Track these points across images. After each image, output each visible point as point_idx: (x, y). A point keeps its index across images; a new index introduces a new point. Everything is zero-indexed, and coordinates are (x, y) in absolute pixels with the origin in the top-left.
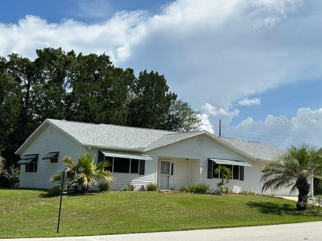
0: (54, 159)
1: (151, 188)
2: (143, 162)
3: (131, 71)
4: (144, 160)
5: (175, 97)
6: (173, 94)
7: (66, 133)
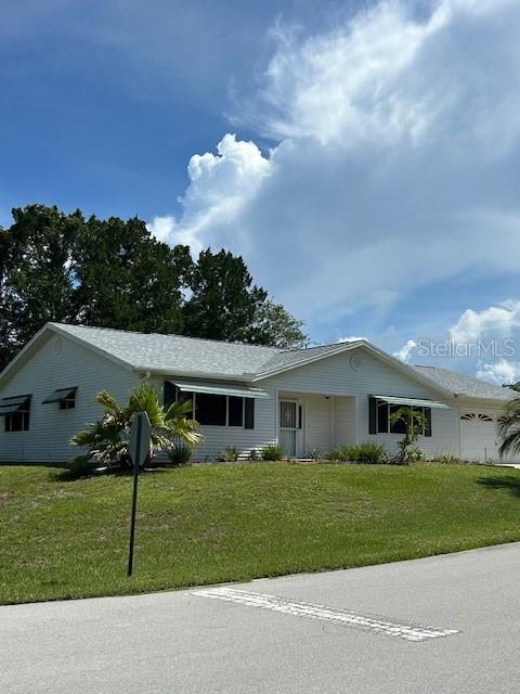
0: (67, 401)
1: (270, 456)
2: (250, 402)
3: (187, 249)
4: (253, 399)
5: (262, 295)
6: (261, 290)
7: (93, 347)
